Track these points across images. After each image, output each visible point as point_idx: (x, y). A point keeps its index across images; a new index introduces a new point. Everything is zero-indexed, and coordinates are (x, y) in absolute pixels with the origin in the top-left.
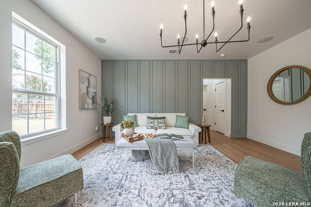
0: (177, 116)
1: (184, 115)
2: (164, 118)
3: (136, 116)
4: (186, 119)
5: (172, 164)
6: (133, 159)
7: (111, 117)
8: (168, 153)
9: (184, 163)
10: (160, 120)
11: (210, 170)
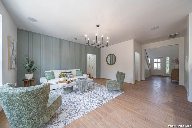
0: (77, 71)
1: (79, 70)
2: (71, 72)
3: (53, 72)
4: (81, 72)
5: (86, 89)
6: (65, 93)
7: (32, 74)
8: (84, 85)
9: (90, 89)
10: (70, 73)
11: (96, 88)
